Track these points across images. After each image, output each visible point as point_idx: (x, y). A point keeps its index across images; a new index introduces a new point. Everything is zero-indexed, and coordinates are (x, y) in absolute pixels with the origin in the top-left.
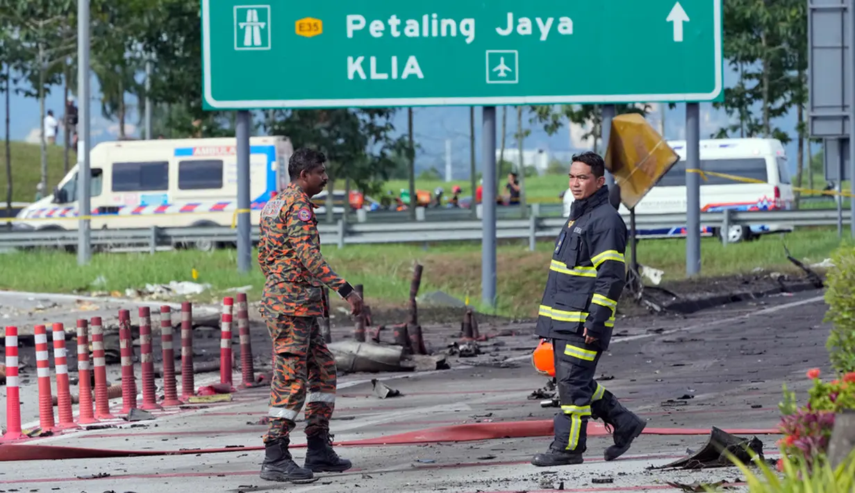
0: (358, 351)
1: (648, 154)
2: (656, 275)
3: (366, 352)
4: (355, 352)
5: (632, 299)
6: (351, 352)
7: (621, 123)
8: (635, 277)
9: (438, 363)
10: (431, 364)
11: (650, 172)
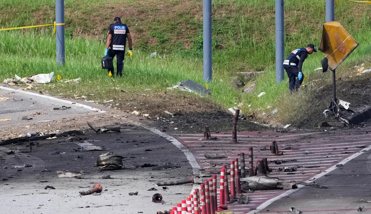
0: (259, 181)
1: (342, 43)
2: (346, 105)
3: (262, 181)
4: (257, 181)
5: (334, 117)
6: (256, 181)
7: (328, 26)
8: (336, 105)
9: (293, 186)
10: (290, 187)
11: (343, 51)
